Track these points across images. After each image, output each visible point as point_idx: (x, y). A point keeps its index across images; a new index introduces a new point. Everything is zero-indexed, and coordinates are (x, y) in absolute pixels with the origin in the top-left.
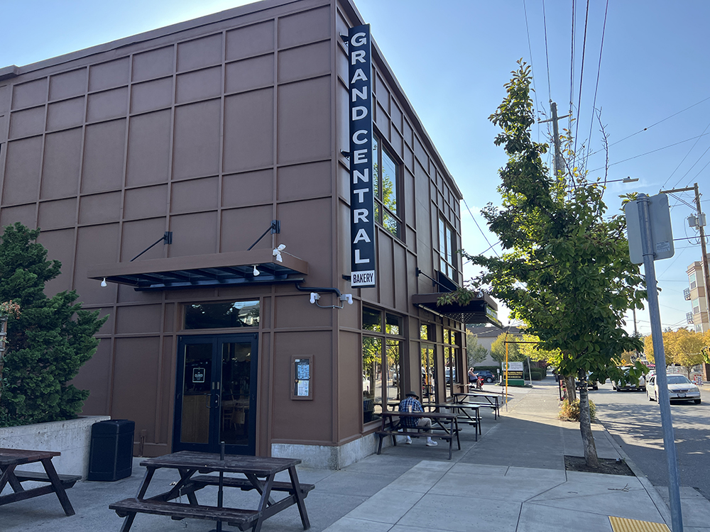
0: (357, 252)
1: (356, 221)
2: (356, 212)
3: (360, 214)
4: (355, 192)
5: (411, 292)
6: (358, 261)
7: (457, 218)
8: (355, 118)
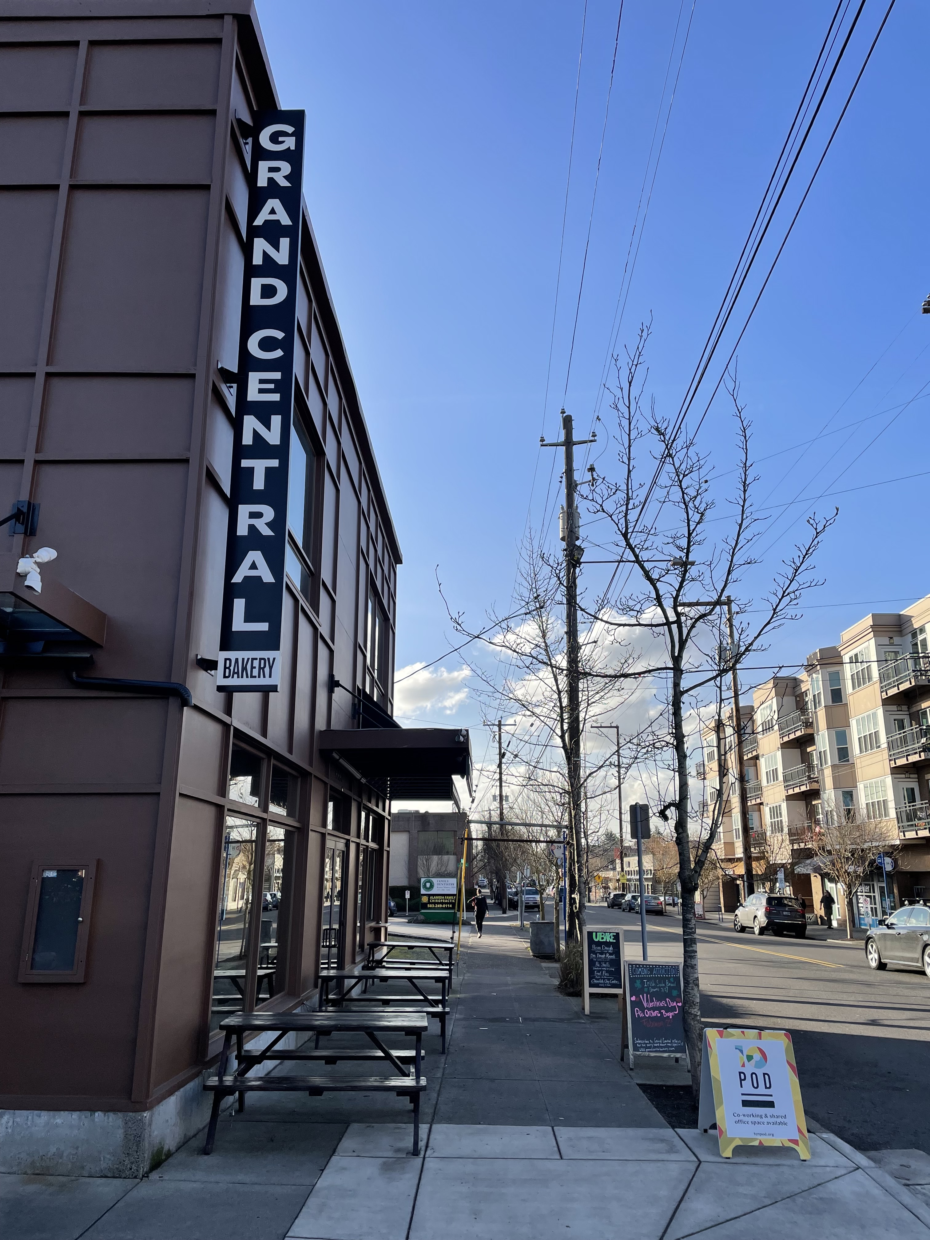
0: (239, 605)
1: (242, 530)
2: (244, 510)
3: (253, 515)
4: (245, 463)
5: (320, 724)
6: (239, 624)
7: (392, 596)
8: (256, 299)
